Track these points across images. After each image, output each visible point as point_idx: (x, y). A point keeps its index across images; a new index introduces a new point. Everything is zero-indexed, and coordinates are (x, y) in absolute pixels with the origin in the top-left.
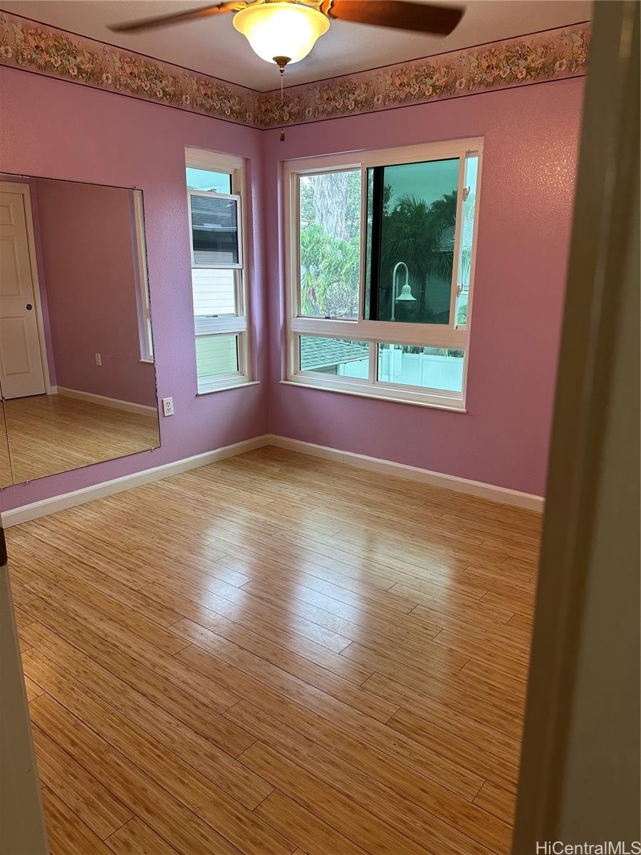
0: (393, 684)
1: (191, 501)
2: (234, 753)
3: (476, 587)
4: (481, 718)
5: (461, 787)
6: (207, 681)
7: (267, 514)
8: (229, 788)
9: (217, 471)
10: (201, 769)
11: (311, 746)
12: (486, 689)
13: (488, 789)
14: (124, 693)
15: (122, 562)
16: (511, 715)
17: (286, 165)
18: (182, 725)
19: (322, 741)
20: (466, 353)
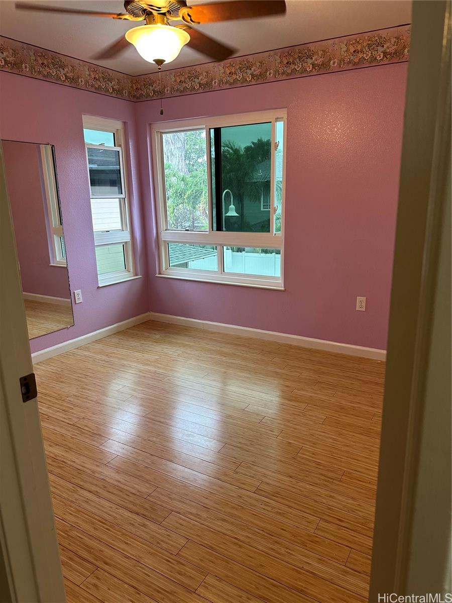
0: (256, 467)
1: (100, 362)
2: (158, 522)
3: (300, 402)
4: (313, 483)
5: (306, 525)
6: (132, 478)
7: (155, 367)
8: (158, 543)
9: (115, 340)
10: (138, 533)
11: (208, 511)
12: (314, 464)
13: (323, 524)
14: (75, 492)
15: (58, 406)
16: (331, 478)
17: (152, 126)
18: (120, 507)
19: (215, 508)
20: (282, 251)
